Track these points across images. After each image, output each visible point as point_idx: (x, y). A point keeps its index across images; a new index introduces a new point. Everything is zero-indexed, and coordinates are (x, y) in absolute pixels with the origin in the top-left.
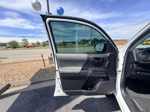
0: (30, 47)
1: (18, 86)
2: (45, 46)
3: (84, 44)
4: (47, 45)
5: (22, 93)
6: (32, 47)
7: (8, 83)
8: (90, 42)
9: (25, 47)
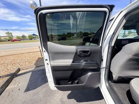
0: (15, 40)
1: (26, 69)
2: (31, 40)
3: (70, 37)
4: (33, 38)
5: (33, 72)
6: (18, 40)
7: (18, 68)
8: (75, 35)
9: (9, 40)
